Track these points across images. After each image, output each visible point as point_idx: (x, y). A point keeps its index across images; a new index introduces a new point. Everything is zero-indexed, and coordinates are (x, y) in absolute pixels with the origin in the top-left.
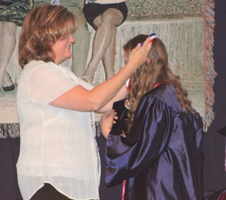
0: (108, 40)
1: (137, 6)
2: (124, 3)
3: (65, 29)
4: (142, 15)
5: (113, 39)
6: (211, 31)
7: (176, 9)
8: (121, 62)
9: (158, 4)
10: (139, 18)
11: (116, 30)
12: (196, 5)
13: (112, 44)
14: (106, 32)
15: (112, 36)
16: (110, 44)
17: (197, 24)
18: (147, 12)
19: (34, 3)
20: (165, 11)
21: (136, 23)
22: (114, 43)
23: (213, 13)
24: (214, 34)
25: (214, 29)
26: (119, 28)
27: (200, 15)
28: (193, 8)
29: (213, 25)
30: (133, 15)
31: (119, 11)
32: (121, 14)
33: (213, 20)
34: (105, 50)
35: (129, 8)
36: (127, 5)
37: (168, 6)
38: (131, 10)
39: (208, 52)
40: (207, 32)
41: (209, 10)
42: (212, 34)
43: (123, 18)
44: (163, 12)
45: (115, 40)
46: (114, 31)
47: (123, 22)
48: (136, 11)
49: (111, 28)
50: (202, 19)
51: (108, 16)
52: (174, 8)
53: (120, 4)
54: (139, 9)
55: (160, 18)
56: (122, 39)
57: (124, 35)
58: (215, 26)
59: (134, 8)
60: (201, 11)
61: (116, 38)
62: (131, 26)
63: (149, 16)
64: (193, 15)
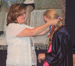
0: (28, 17)
1: (38, 5)
2: (34, 4)
3: (21, 12)
4: (40, 8)
5: (29, 16)
6: (64, 14)
7: (52, 6)
8: (32, 24)
9: (46, 4)
10: (39, 9)
11: (31, 13)
12: (59, 5)
13: (29, 18)
14: (27, 14)
15: (29, 15)
16: (28, 18)
17: (59, 12)
18: (42, 7)
19: (2, 3)
20: (48, 7)
21: (38, 11)
22: (30, 18)
23: (65, 8)
24: (65, 15)
25: (65, 13)
26: (32, 12)
27: (60, 8)
28: (58, 6)
29: (65, 12)
30: (37, 8)
31: (32, 6)
32: (32, 7)
33: (65, 10)
34: (27, 20)
35: (35, 5)
36: (35, 4)
37: (49, 5)
38: (36, 6)
39: (63, 21)
40: (63, 14)
41: (64, 7)
42: (64, 15)
43: (33, 9)
44: (47, 7)
45: (30, 17)
46: (30, 13)
47: (33, 10)
48: (38, 7)
49: (29, 12)
50: (61, 10)
51: (28, 8)
52: (51, 6)
53: (32, 4)
54: (39, 6)
55: (46, 9)
56: (33, 16)
57: (33, 15)
58: (66, 12)
59: (37, 5)
60: (61, 7)
61: (31, 16)
62: (36, 12)
63: (42, 8)
64: (58, 8)
